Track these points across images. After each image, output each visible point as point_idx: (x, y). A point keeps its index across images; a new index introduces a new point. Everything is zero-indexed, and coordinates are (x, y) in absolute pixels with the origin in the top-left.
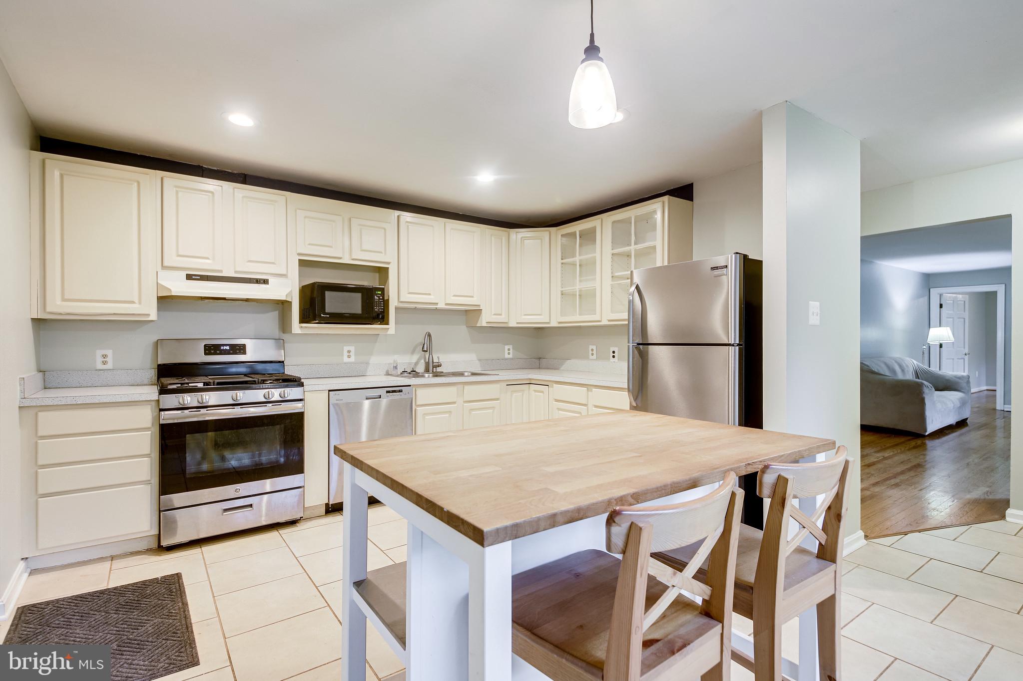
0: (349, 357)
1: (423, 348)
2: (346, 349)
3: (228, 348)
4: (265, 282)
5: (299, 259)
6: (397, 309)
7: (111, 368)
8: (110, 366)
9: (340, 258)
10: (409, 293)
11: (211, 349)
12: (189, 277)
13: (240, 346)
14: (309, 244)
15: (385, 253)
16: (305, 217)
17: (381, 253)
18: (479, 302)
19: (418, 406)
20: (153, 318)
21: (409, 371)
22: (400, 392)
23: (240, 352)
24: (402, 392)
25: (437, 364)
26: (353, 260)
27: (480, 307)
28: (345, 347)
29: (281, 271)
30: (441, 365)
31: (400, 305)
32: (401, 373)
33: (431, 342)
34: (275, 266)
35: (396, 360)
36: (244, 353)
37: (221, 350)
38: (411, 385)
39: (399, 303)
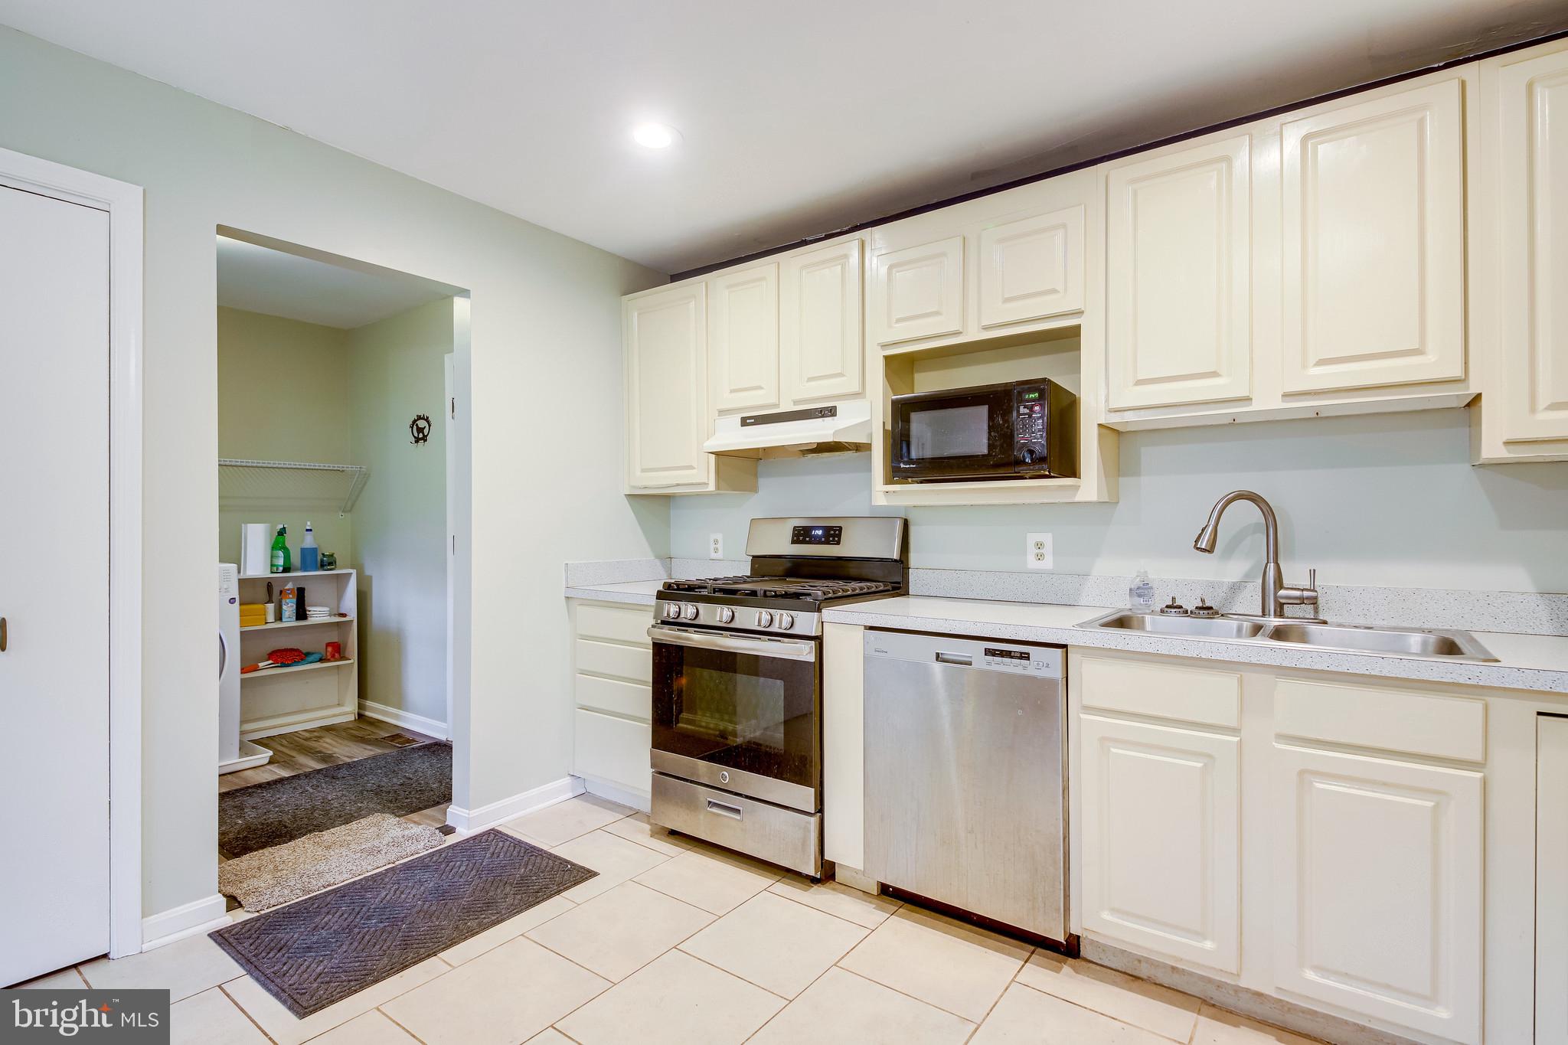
0: (1040, 557)
1: (1197, 542)
2: (1032, 538)
3: (820, 532)
4: (831, 412)
5: (886, 358)
6: (1104, 428)
7: (721, 557)
8: (720, 555)
9: (957, 333)
10: (1139, 383)
11: (802, 534)
12: (745, 422)
13: (835, 531)
14: (899, 321)
15: (1066, 290)
16: (890, 268)
17: (1054, 291)
18: (1457, 372)
19: (1088, 709)
20: (712, 487)
21: (1190, 606)
22: (1021, 658)
23: (834, 540)
24: (1028, 658)
25: (1297, 593)
26: (986, 328)
27: (1468, 388)
28: (1028, 534)
29: (855, 387)
30: (1316, 598)
31: (1113, 419)
32: (1162, 611)
33: (1270, 519)
34: (843, 378)
35: (1146, 572)
36: (838, 543)
37: (811, 537)
38: (1064, 646)
39: (1113, 414)
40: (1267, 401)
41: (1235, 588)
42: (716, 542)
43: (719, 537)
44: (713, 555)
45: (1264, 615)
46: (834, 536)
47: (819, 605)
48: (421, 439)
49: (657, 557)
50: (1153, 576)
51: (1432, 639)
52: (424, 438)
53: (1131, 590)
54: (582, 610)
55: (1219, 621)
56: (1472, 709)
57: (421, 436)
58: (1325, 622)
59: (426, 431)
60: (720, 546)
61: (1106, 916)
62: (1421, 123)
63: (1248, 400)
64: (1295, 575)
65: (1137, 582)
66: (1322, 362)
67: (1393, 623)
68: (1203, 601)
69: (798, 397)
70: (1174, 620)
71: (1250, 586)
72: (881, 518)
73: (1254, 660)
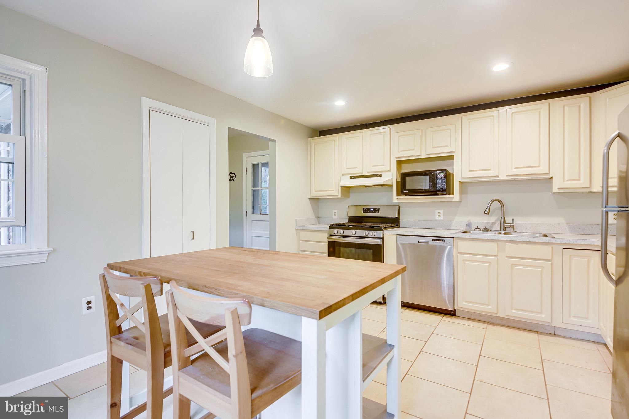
0: (439, 216)
1: (485, 212)
2: (437, 211)
3: (372, 210)
4: (380, 176)
5: (397, 161)
6: (461, 182)
8: (336, 217)
9: (419, 155)
10: (470, 171)
11: (366, 210)
12: (351, 178)
13: (377, 209)
14: (401, 151)
15: (450, 146)
16: (399, 136)
17: (447, 146)
18: (547, 172)
19: (459, 253)
20: (339, 196)
21: (482, 228)
22: (442, 241)
23: (377, 212)
24: (444, 241)
25: (509, 225)
26: (428, 155)
27: (550, 176)
28: (436, 210)
29: (388, 169)
30: (514, 226)
31: (463, 180)
32: (474, 230)
33: (503, 207)
34: (384, 166)
35: (470, 220)
36: (379, 213)
37: (369, 211)
38: (454, 238)
39: (463, 179)
40: (503, 177)
41: (493, 224)
42: (335, 213)
43: (336, 211)
44: (334, 217)
45: (501, 230)
46: (377, 211)
47: (383, 229)
48: (232, 180)
49: (316, 217)
50: (472, 221)
51: (541, 235)
52: (233, 180)
53: (466, 225)
54: (302, 233)
55: (489, 232)
56: (549, 248)
57: (232, 179)
58: (516, 232)
59: (234, 178)
60: (336, 214)
61: (464, 303)
62: (540, 112)
63: (498, 176)
64: (509, 220)
65: (468, 222)
66: (516, 168)
67: (533, 232)
68: (485, 227)
69: (368, 171)
70: (477, 231)
71: (497, 223)
72: (392, 206)
73: (501, 239)
